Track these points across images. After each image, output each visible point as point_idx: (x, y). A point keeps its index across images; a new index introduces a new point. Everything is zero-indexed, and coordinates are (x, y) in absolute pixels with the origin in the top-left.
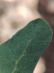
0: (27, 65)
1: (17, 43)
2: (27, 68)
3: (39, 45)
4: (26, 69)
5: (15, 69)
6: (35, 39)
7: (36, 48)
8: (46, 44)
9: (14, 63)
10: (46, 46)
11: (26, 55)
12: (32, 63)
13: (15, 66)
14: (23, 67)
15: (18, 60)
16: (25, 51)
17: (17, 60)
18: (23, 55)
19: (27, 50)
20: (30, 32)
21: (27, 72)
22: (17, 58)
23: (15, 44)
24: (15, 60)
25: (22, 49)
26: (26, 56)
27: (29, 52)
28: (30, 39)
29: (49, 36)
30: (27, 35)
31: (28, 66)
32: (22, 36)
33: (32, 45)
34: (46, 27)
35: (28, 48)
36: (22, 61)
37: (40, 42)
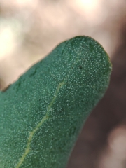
0: (56, 140)
1: (31, 91)
2: (55, 148)
3: (82, 94)
4: (51, 152)
5: (27, 150)
6: (72, 82)
7: (76, 102)
8: (97, 93)
9: (25, 136)
10: (96, 97)
11: (54, 118)
12: (65, 136)
13: (26, 143)
14: (46, 145)
15: (34, 130)
16: (50, 109)
17: (32, 131)
18: (45, 118)
19: (54, 106)
20: (61, 67)
21: (55, 157)
22: (32, 126)
23: (26, 93)
24: (27, 130)
25: (43, 105)
26: (53, 121)
27: (60, 112)
29: (104, 73)
30: (54, 74)
31: (57, 143)
32: (41, 75)
33: (65, 94)
34: (96, 53)
35: (58, 102)
36: (44, 132)
37: (83, 89)
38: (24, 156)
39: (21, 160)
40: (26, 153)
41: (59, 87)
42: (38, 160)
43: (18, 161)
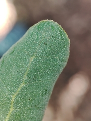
0: (32, 100)
1: (11, 65)
2: (32, 106)
3: (49, 64)
4: (29, 109)
5: (11, 110)
6: (40, 56)
7: (44, 70)
8: (60, 62)
9: (9, 99)
10: (60, 65)
11: (29, 84)
12: (39, 97)
13: (10, 104)
14: (25, 104)
15: (15, 94)
16: (25, 77)
17: (13, 95)
18: (23, 85)
19: (29, 75)
20: (31, 45)
21: (33, 113)
22: (13, 91)
23: (7, 67)
24: (10, 95)
25: (20, 75)
26: (29, 86)
27: (33, 79)
28: (33, 55)
29: (64, 47)
30: (27, 51)
31: (33, 102)
32: (18, 53)
33: (36, 65)
34: (56, 32)
35: (31, 72)
36: (22, 95)
37: (49, 60)
38: (9, 114)
39: (8, 117)
40: (11, 112)
41: (31, 60)
42: (20, 116)
43: (5, 118)
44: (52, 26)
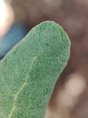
0: (34, 99)
1: (14, 65)
2: (33, 105)
3: (50, 64)
4: (31, 108)
5: (14, 108)
6: (42, 56)
7: (46, 70)
8: (61, 62)
9: (11, 98)
10: (61, 65)
11: (31, 83)
12: (40, 96)
13: (13, 103)
14: (27, 103)
15: (18, 93)
16: (28, 76)
17: (16, 94)
18: (25, 84)
19: (31, 74)
20: (34, 45)
21: (35, 111)
22: (16, 90)
23: (10, 66)
24: (13, 93)
25: (23, 74)
26: (31, 85)
27: (35, 78)
28: (35, 55)
29: (65, 48)
30: (29, 51)
31: (35, 101)
32: (20, 53)
33: (38, 65)
34: (58, 33)
35: (33, 71)
36: (25, 94)
37: (51, 60)
38: (11, 112)
39: (10, 115)
40: (13, 110)
41: (33, 60)
42: (22, 115)
43: (7, 116)
44: (53, 27)
